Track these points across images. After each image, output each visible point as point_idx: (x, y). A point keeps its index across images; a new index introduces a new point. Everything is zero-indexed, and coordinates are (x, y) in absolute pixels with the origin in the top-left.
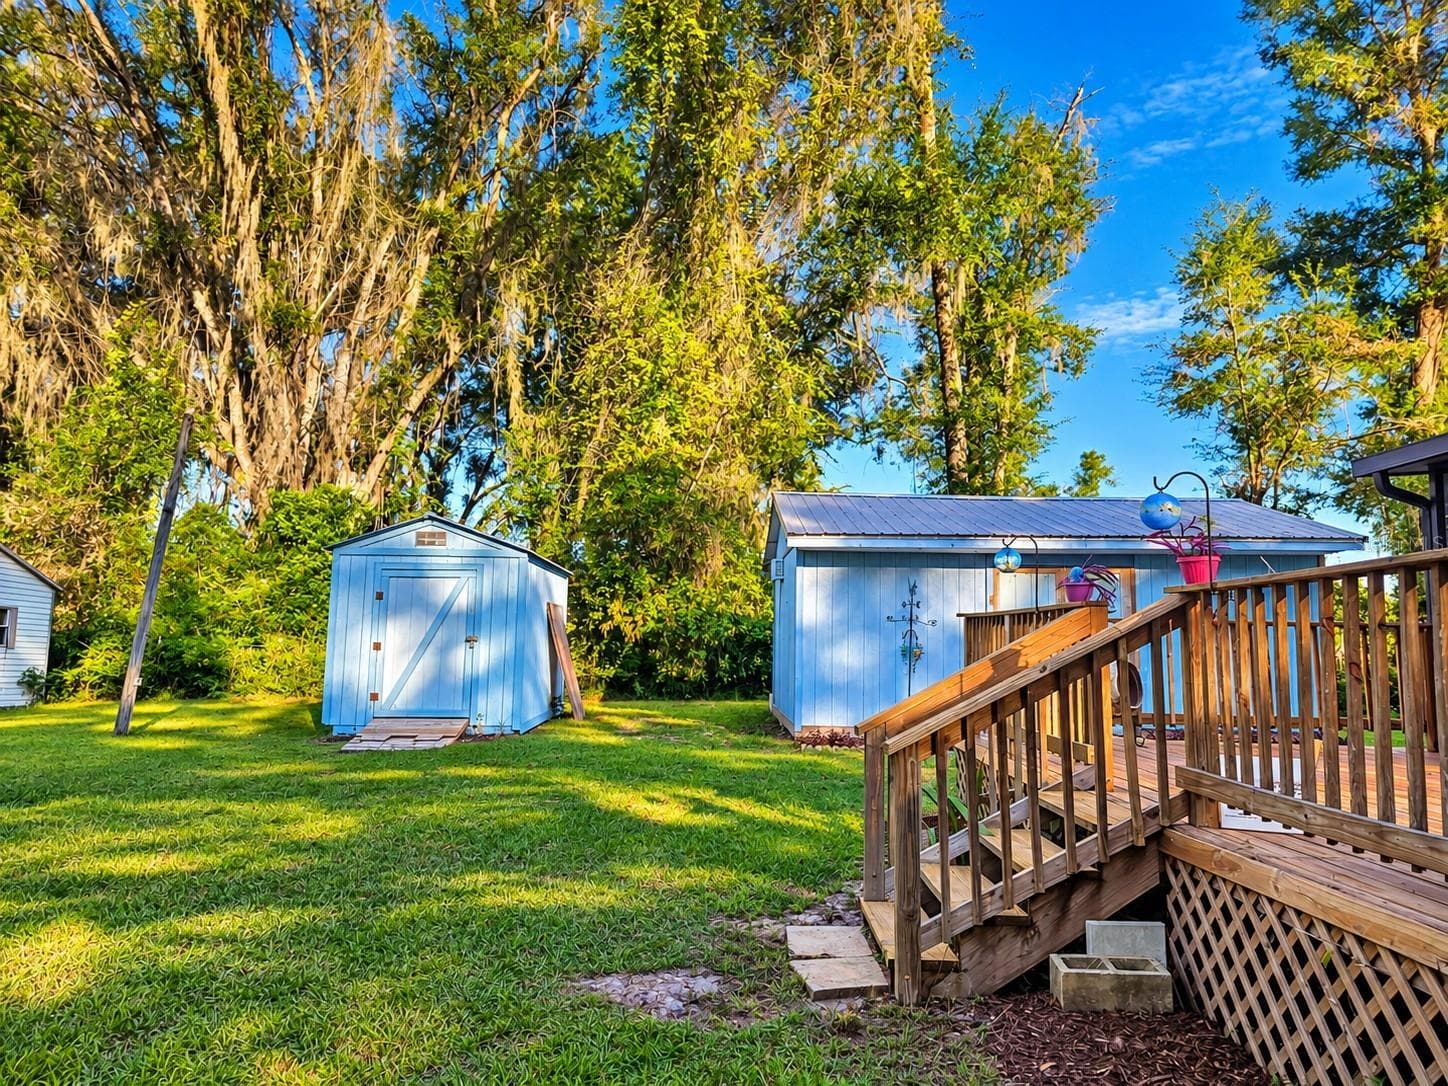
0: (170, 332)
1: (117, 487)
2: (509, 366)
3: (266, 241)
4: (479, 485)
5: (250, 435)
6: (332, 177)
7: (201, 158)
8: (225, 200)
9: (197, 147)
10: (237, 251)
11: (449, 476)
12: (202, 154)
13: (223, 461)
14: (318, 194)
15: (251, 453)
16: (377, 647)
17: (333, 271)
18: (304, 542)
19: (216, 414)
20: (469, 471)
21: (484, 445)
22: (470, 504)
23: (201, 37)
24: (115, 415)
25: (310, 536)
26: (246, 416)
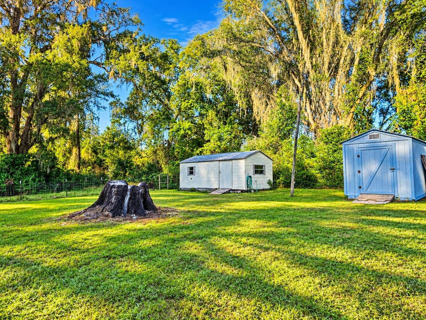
0: (290, 91)
1: (282, 133)
2: (394, 75)
3: (312, 59)
4: (385, 117)
5: (313, 114)
6: (328, 34)
7: (293, 42)
8: (301, 51)
9: (292, 40)
10: (305, 64)
11: (374, 116)
12: (294, 41)
13: (306, 123)
14: (325, 40)
15: (314, 119)
16: (359, 172)
17: (331, 62)
18: (331, 143)
19: (303, 110)
20: (380, 114)
21: (386, 104)
22: (382, 125)
23: (290, 8)
24: (280, 115)
25: (332, 141)
26: (311, 110)
